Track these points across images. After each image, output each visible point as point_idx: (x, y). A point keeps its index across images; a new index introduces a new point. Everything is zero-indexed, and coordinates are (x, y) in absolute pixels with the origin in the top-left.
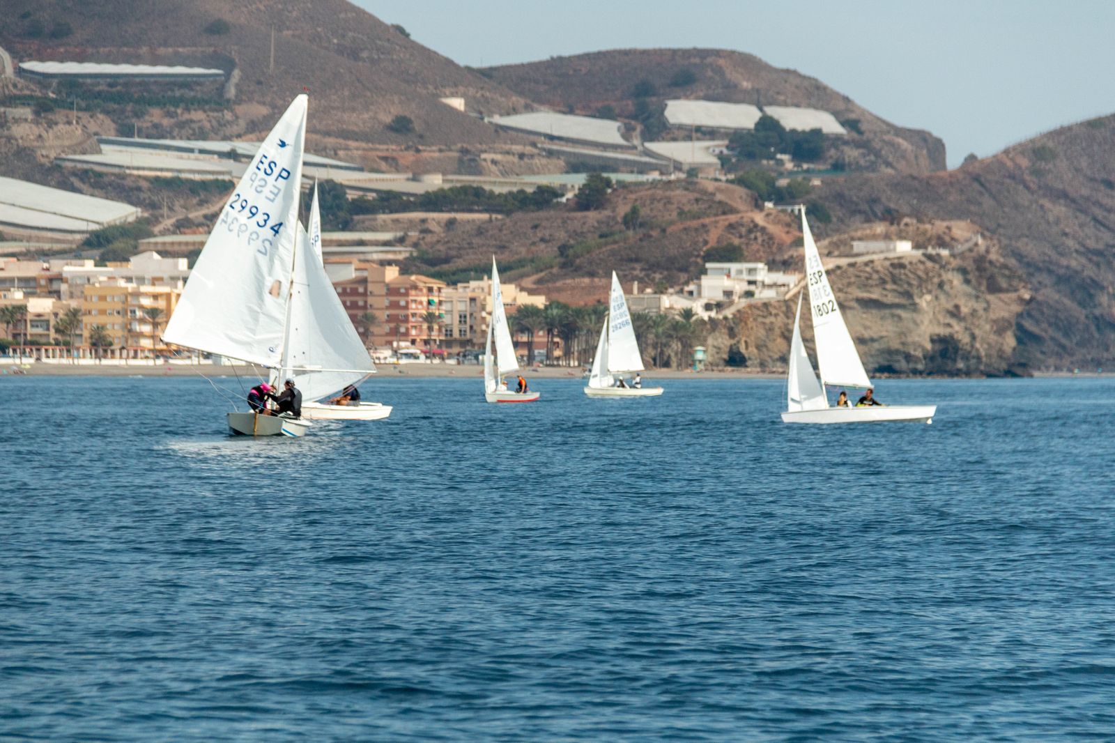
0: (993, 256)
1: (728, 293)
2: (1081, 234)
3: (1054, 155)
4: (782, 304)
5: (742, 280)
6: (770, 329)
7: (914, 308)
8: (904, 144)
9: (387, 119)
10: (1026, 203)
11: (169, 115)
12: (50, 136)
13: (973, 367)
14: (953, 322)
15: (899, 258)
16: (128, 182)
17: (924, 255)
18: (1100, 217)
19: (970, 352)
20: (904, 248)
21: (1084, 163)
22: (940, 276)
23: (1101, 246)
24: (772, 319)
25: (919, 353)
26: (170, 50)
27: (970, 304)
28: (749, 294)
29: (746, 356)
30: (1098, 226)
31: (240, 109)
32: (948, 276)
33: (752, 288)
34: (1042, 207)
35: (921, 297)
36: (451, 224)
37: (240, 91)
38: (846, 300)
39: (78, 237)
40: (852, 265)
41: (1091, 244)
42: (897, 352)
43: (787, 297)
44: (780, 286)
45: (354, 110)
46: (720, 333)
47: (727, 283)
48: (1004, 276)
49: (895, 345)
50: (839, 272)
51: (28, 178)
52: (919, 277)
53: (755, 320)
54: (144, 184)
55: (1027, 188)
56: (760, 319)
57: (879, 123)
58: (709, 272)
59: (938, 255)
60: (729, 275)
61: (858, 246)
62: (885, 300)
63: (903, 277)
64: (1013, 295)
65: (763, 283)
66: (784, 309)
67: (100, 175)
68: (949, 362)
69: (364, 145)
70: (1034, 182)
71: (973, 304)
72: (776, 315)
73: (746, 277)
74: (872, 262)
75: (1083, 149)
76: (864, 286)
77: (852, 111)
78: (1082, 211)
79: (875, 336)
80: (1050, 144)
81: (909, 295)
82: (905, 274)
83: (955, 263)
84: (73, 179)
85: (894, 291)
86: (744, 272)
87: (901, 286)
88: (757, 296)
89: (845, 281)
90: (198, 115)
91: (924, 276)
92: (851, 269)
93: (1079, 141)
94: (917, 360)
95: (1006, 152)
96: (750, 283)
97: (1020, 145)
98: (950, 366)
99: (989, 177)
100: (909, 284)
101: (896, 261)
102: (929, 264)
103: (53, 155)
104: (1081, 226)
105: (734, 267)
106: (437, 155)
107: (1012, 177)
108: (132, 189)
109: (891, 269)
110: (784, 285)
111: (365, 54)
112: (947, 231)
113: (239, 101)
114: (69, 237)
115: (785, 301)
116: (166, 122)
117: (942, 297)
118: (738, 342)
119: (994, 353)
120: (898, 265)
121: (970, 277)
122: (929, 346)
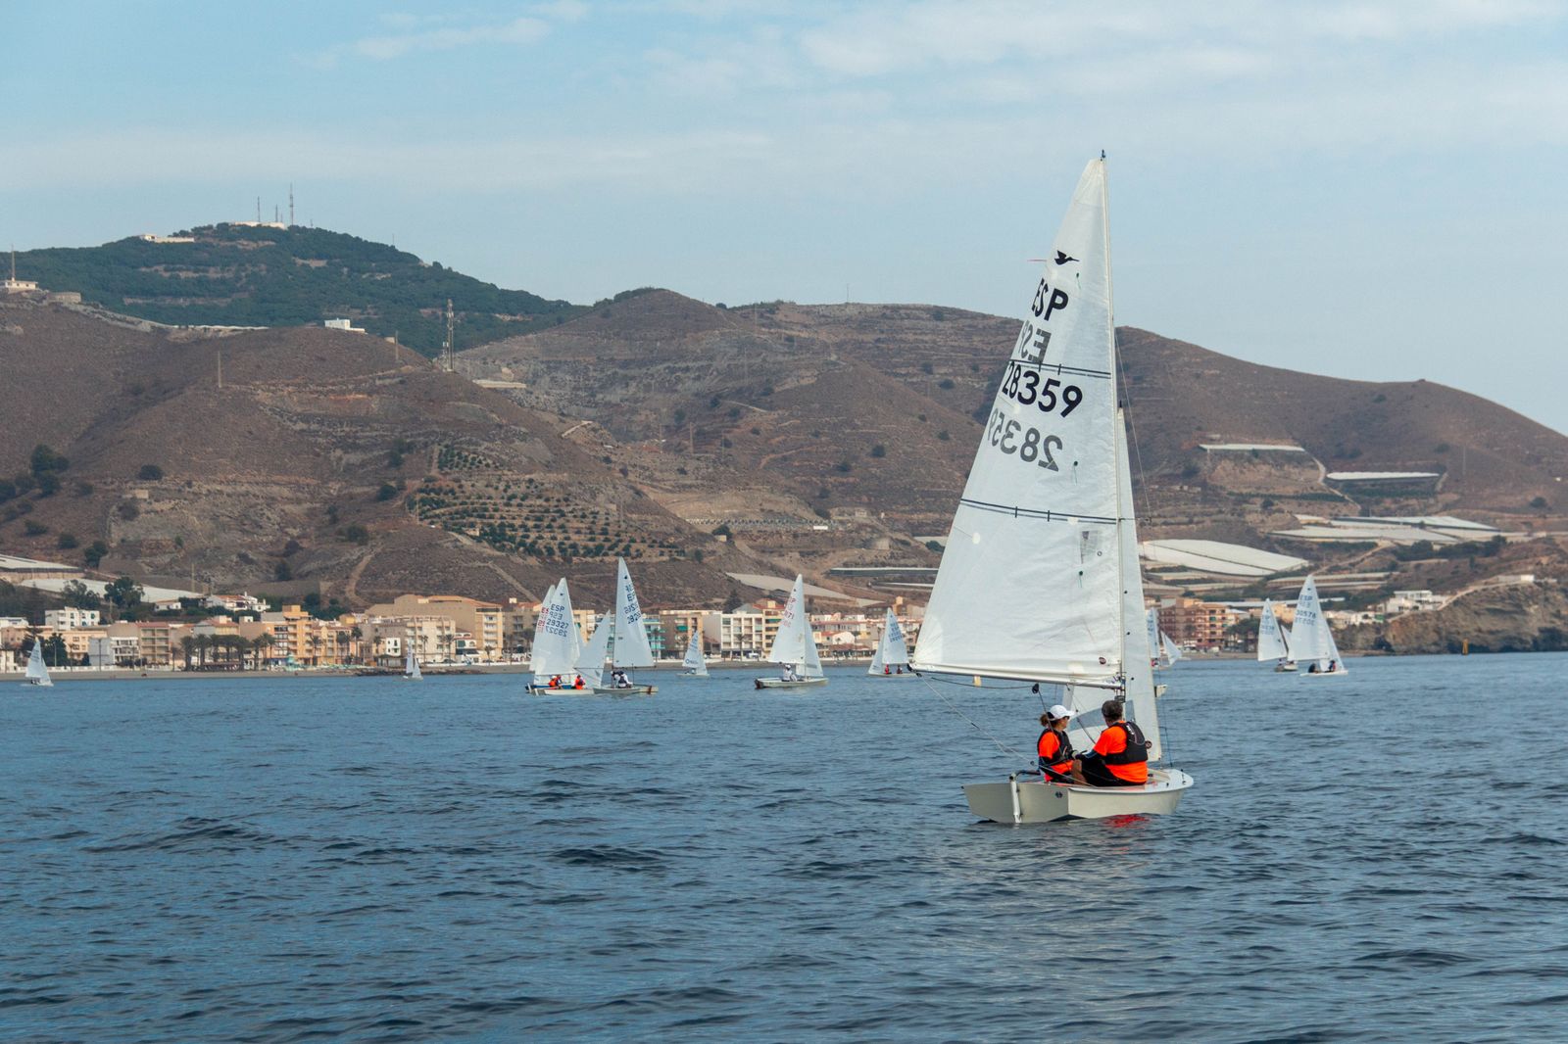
1: (1402, 608)
4: (1436, 613)
5: (1413, 600)
6: (1426, 628)
7: (1525, 613)
9: (1531, 499)
11: (1396, 502)
12: (1269, 520)
14: (1556, 620)
15: (1522, 585)
16: (1306, 546)
20: (1527, 578)
22: (1545, 594)
24: (1428, 621)
25: (1529, 639)
26: (1413, 463)
28: (1416, 608)
31: (1440, 497)
33: (1419, 604)
35: (1528, 607)
36: (1417, 567)
37: (1445, 486)
38: (1480, 610)
39: (1258, 579)
40: (1485, 590)
42: (1515, 638)
43: (1439, 609)
44: (1436, 602)
45: (1512, 494)
47: (1402, 602)
49: (1513, 634)
50: (1475, 594)
51: (1251, 545)
52: (1526, 596)
54: (1315, 547)
58: (1394, 596)
60: (1405, 598)
65: (1426, 601)
66: (1436, 616)
67: (1290, 542)
68: (1556, 643)
69: (1513, 516)
72: (1432, 620)
73: (1416, 598)
74: (1498, 587)
76: (1491, 602)
81: (1519, 606)
82: (1521, 594)
84: (1276, 545)
85: (1510, 603)
86: (1415, 596)
87: (1515, 601)
88: (1421, 609)
89: (1480, 599)
90: (1413, 502)
92: (1483, 592)
94: (1527, 642)
96: (1418, 601)
98: (1557, 645)
101: (1519, 586)
102: (1536, 588)
103: (1267, 531)
105: (1409, 593)
106: (1556, 520)
108: (1307, 550)
109: (1515, 591)
110: (1439, 602)
111: (1545, 460)
113: (1442, 492)
114: (1252, 579)
115: (1438, 611)
116: (1393, 506)
117: (1550, 606)
122: (1537, 634)
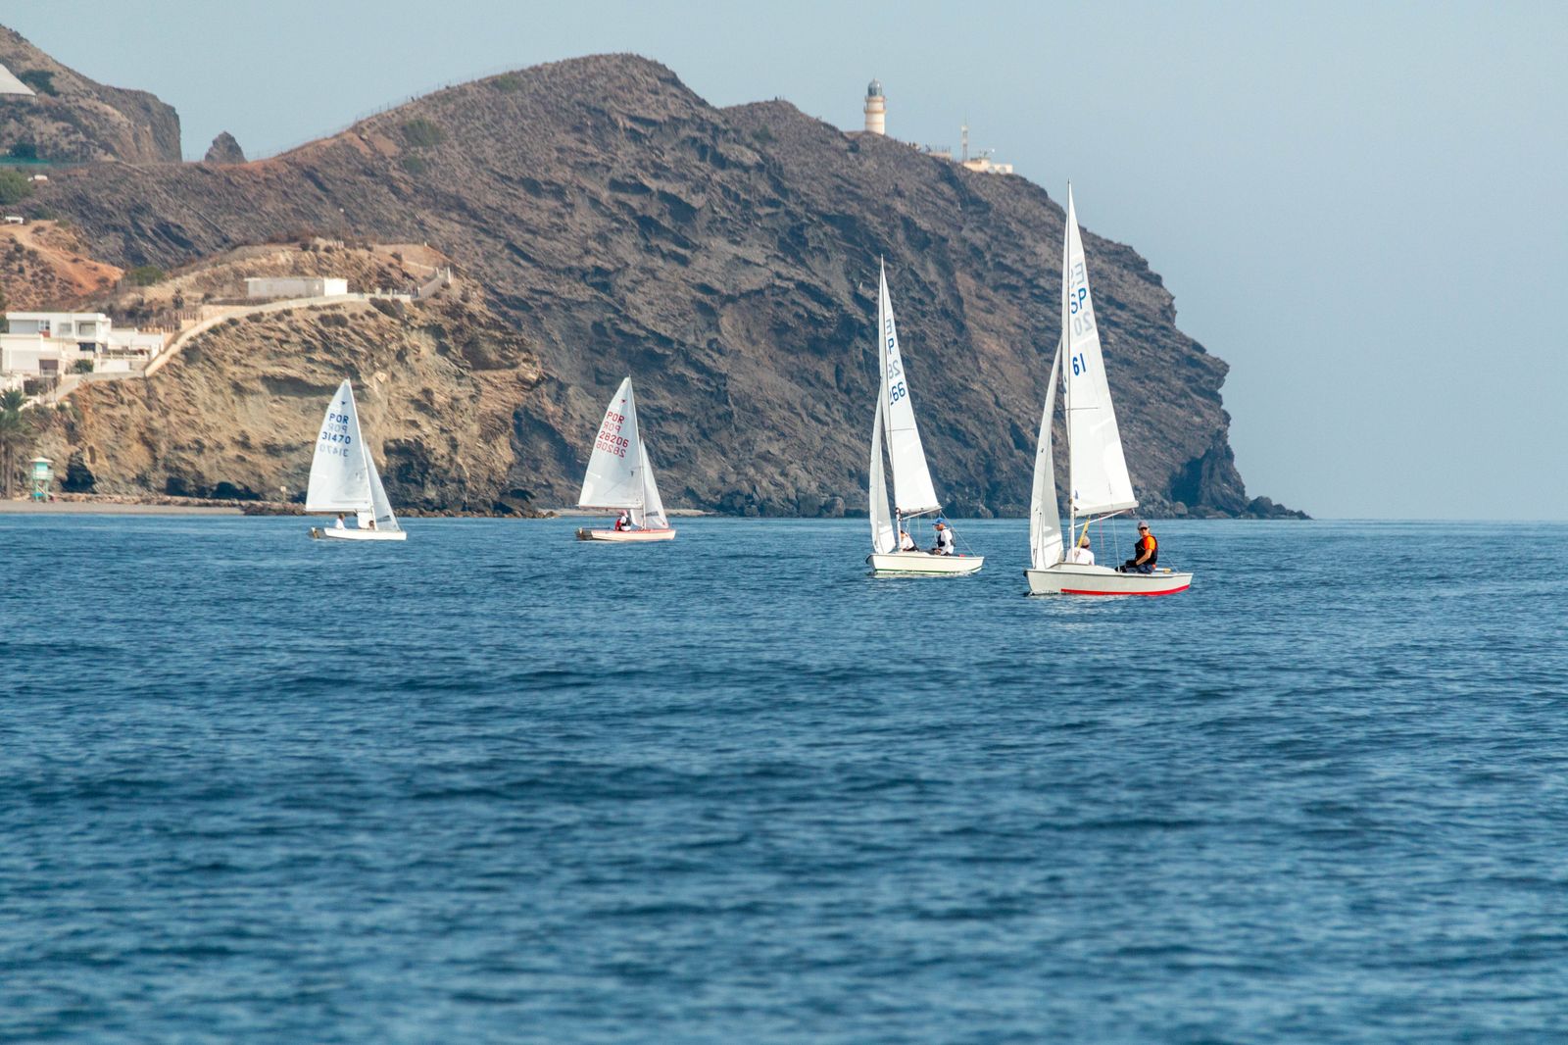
0: (475, 306)
1: (48, 365)
2: (488, 270)
3: (438, 136)
4: (140, 384)
5: (70, 342)
6: (122, 428)
7: (361, 393)
8: (116, 115)
10: (395, 218)
13: (450, 497)
14: (420, 418)
15: (333, 307)
17: (374, 301)
18: (519, 244)
19: (446, 472)
20: (335, 289)
21: (489, 149)
22: (401, 338)
23: (522, 292)
24: (125, 410)
27: (447, 390)
28: (84, 367)
29: (94, 473)
30: (516, 257)
32: (413, 339)
33: (88, 355)
34: (421, 223)
35: (370, 375)
38: (245, 380)
40: (255, 318)
41: (507, 288)
43: (149, 372)
44: (135, 353)
46: (54, 433)
47: (47, 348)
48: (493, 340)
50: (233, 330)
52: (369, 340)
53: (96, 411)
55: (396, 191)
56: (104, 411)
57: (73, 79)
58: (12, 327)
59: (396, 302)
60: (47, 335)
61: (257, 286)
62: (311, 380)
63: (342, 340)
64: (509, 374)
65: (104, 347)
66: (144, 393)
68: (412, 488)
70: (406, 183)
71: (451, 387)
72: (131, 404)
73: (77, 336)
74: (288, 313)
75: (486, 126)
76: (277, 355)
77: (27, 58)
78: (487, 232)
79: (294, 442)
80: (431, 118)
81: (352, 371)
82: (345, 335)
83: (422, 317)
85: (326, 363)
86: (74, 328)
87: (339, 356)
88: (96, 370)
89: (245, 346)
91: (376, 339)
92: (253, 325)
93: (478, 113)
95: (357, 129)
96: (84, 346)
97: (380, 117)
98: (414, 495)
99: (330, 171)
100: (353, 353)
101: (328, 312)
102: (384, 318)
104: (489, 257)
105: (56, 319)
107: (370, 173)
109: (321, 326)
110: (141, 352)
112: (394, 261)
115: (145, 379)
117: (402, 375)
118: (82, 449)
119: (483, 473)
120: (333, 318)
121: (448, 341)
